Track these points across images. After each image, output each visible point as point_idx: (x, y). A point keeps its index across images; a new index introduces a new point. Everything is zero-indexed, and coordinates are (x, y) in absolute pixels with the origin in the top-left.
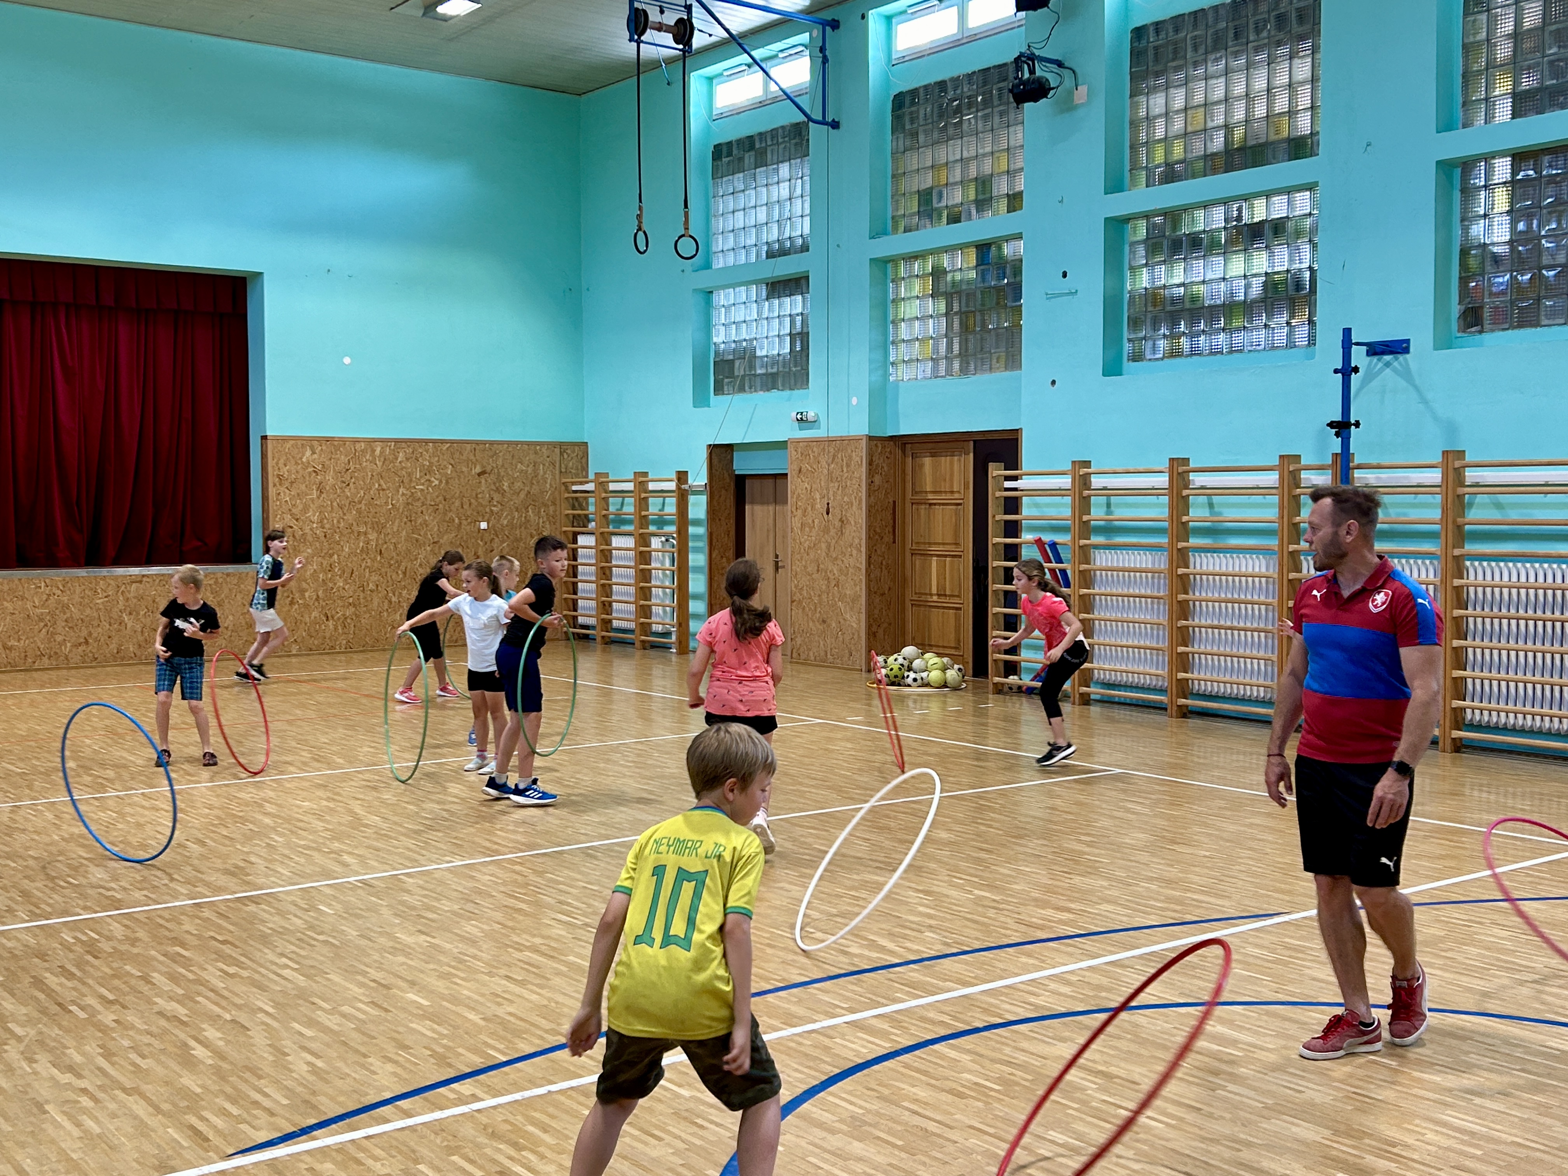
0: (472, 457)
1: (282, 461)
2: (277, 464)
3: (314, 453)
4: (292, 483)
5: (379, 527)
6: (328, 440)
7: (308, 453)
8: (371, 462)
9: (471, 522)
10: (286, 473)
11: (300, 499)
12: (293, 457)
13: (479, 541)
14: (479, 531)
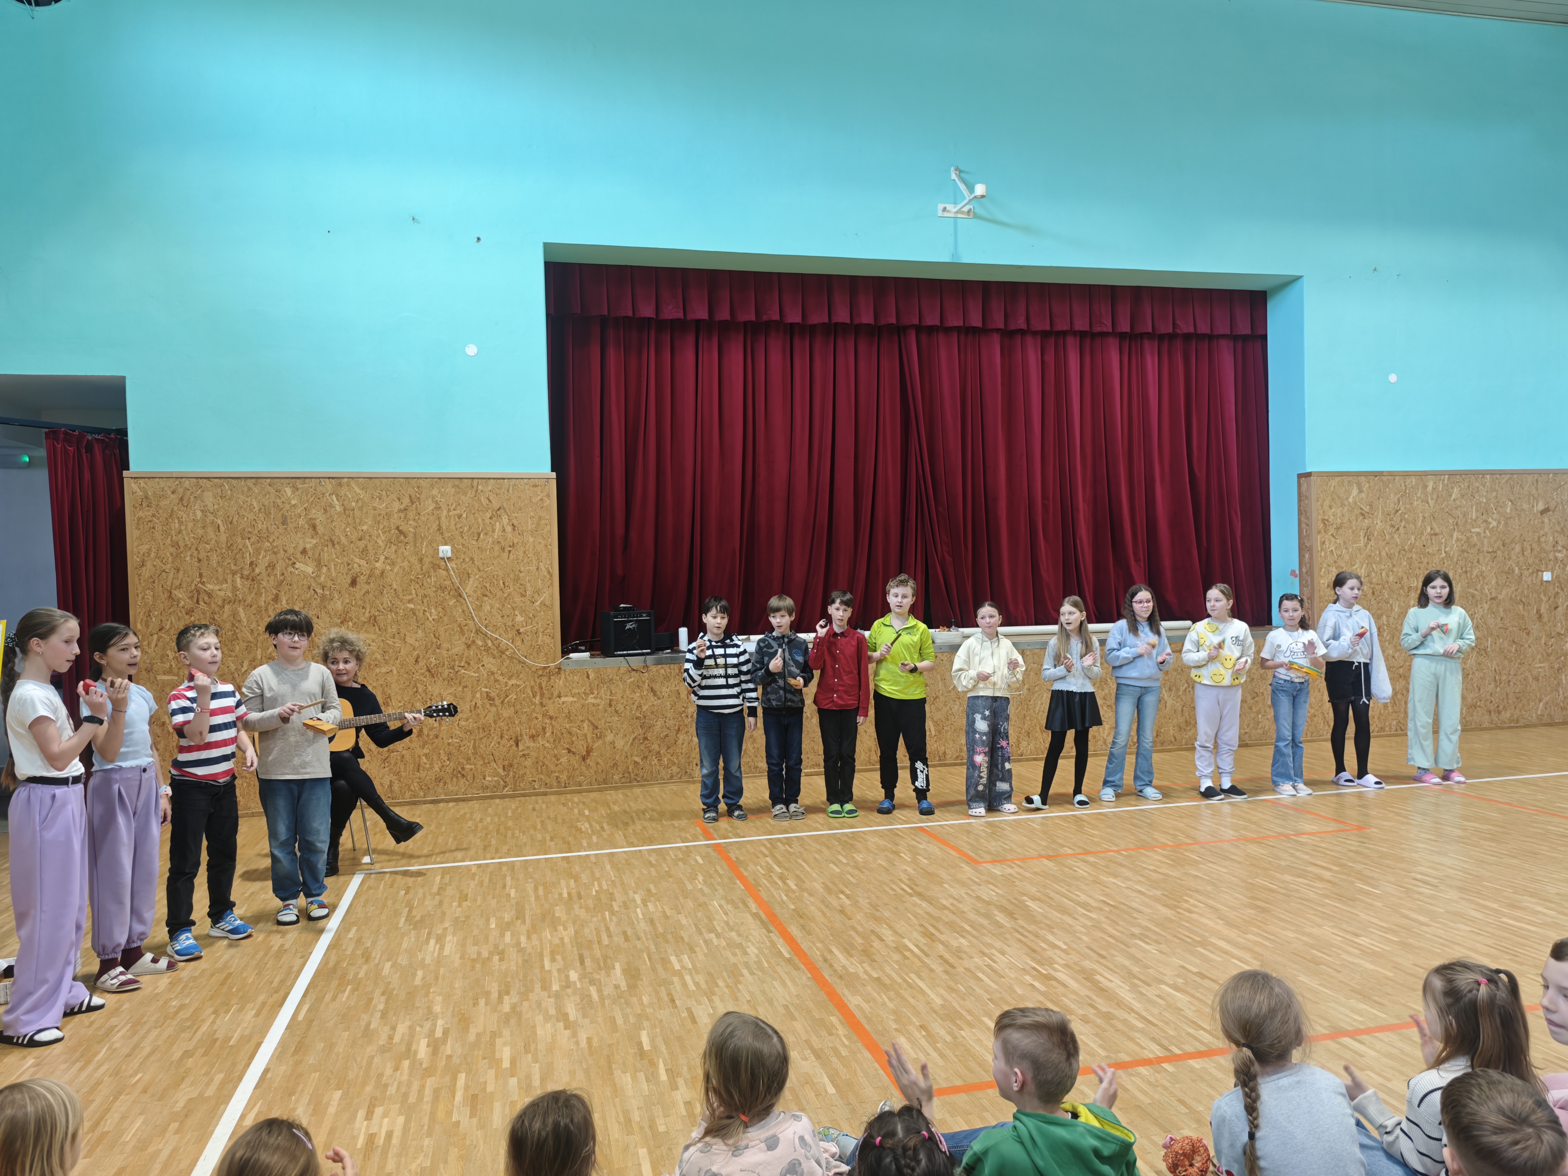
0: (1534, 491)
1: (1326, 504)
2: (1322, 506)
3: (1361, 491)
4: (1338, 529)
6: (1377, 474)
7: (1355, 492)
8: (1422, 501)
9: (1533, 573)
10: (1332, 517)
11: (1346, 548)
12: (1339, 497)
13: (1542, 596)
14: (1542, 584)
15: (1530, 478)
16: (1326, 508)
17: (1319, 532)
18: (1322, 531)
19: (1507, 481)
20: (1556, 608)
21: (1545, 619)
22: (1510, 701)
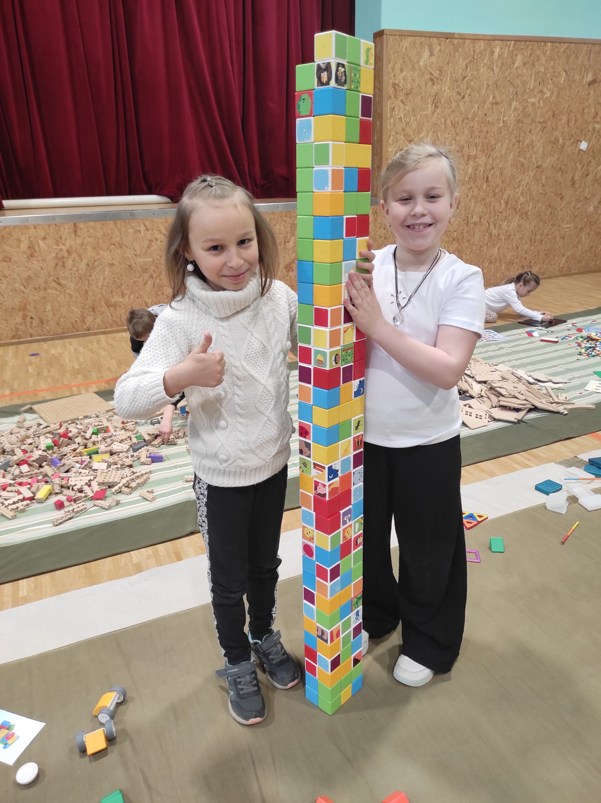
0: (586, 62)
1: (398, 66)
2: (393, 69)
3: (432, 54)
4: (407, 94)
5: (487, 149)
6: (449, 36)
7: (426, 54)
8: (488, 68)
9: (574, 142)
10: (402, 81)
11: (414, 115)
12: (410, 60)
13: (578, 165)
14: (579, 153)
15: (585, 47)
16: (397, 70)
17: (390, 98)
18: (393, 96)
19: (565, 51)
20: (587, 175)
21: (577, 186)
22: (541, 258)
